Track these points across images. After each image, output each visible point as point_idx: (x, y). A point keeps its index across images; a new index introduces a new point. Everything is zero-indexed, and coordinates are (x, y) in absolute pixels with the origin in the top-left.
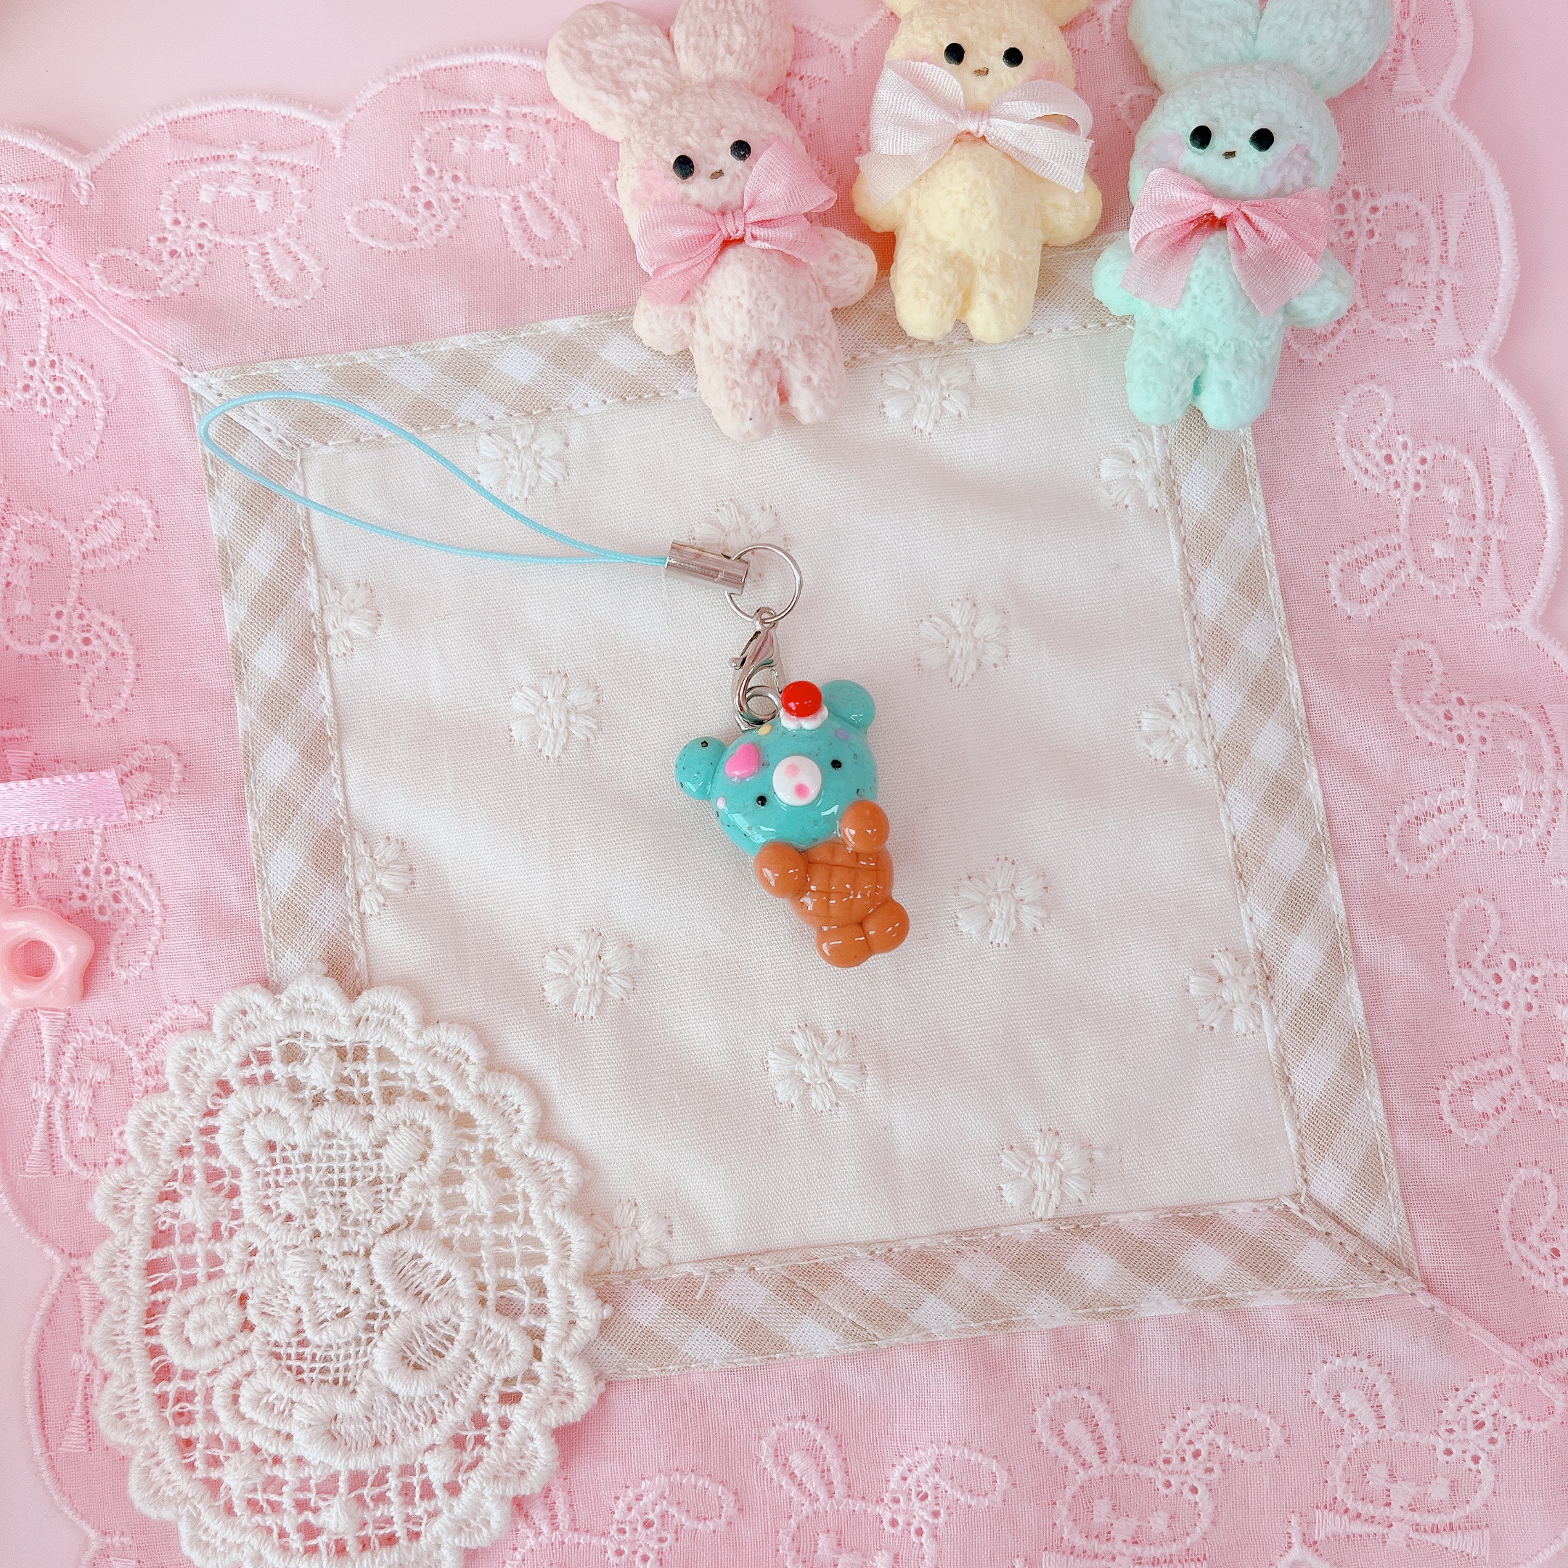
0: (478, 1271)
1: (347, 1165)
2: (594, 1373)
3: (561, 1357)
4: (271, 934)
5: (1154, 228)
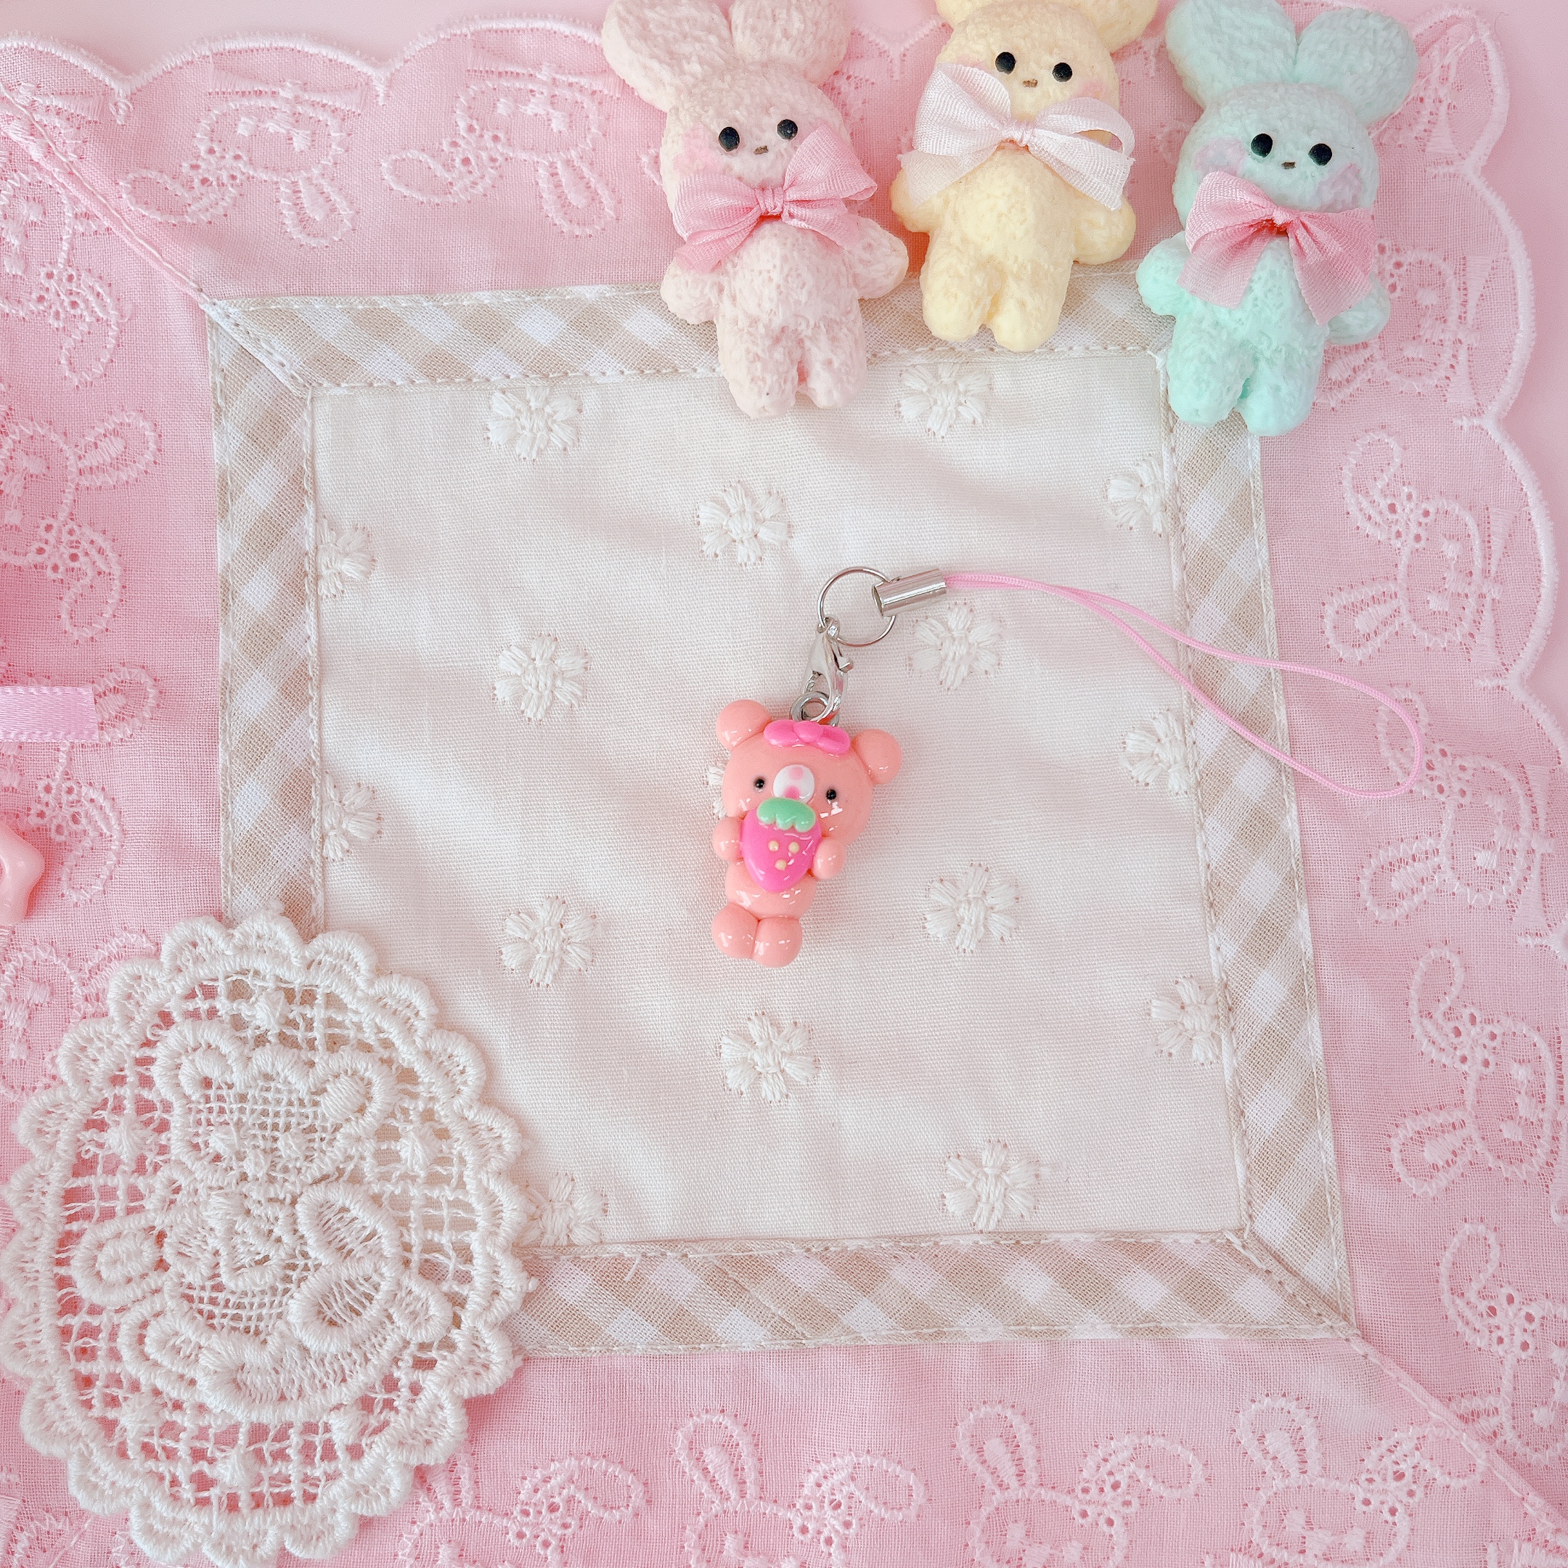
0: (405, 1232)
1: (282, 1109)
2: (513, 1347)
3: (480, 1326)
4: (230, 869)
5: (1214, 228)
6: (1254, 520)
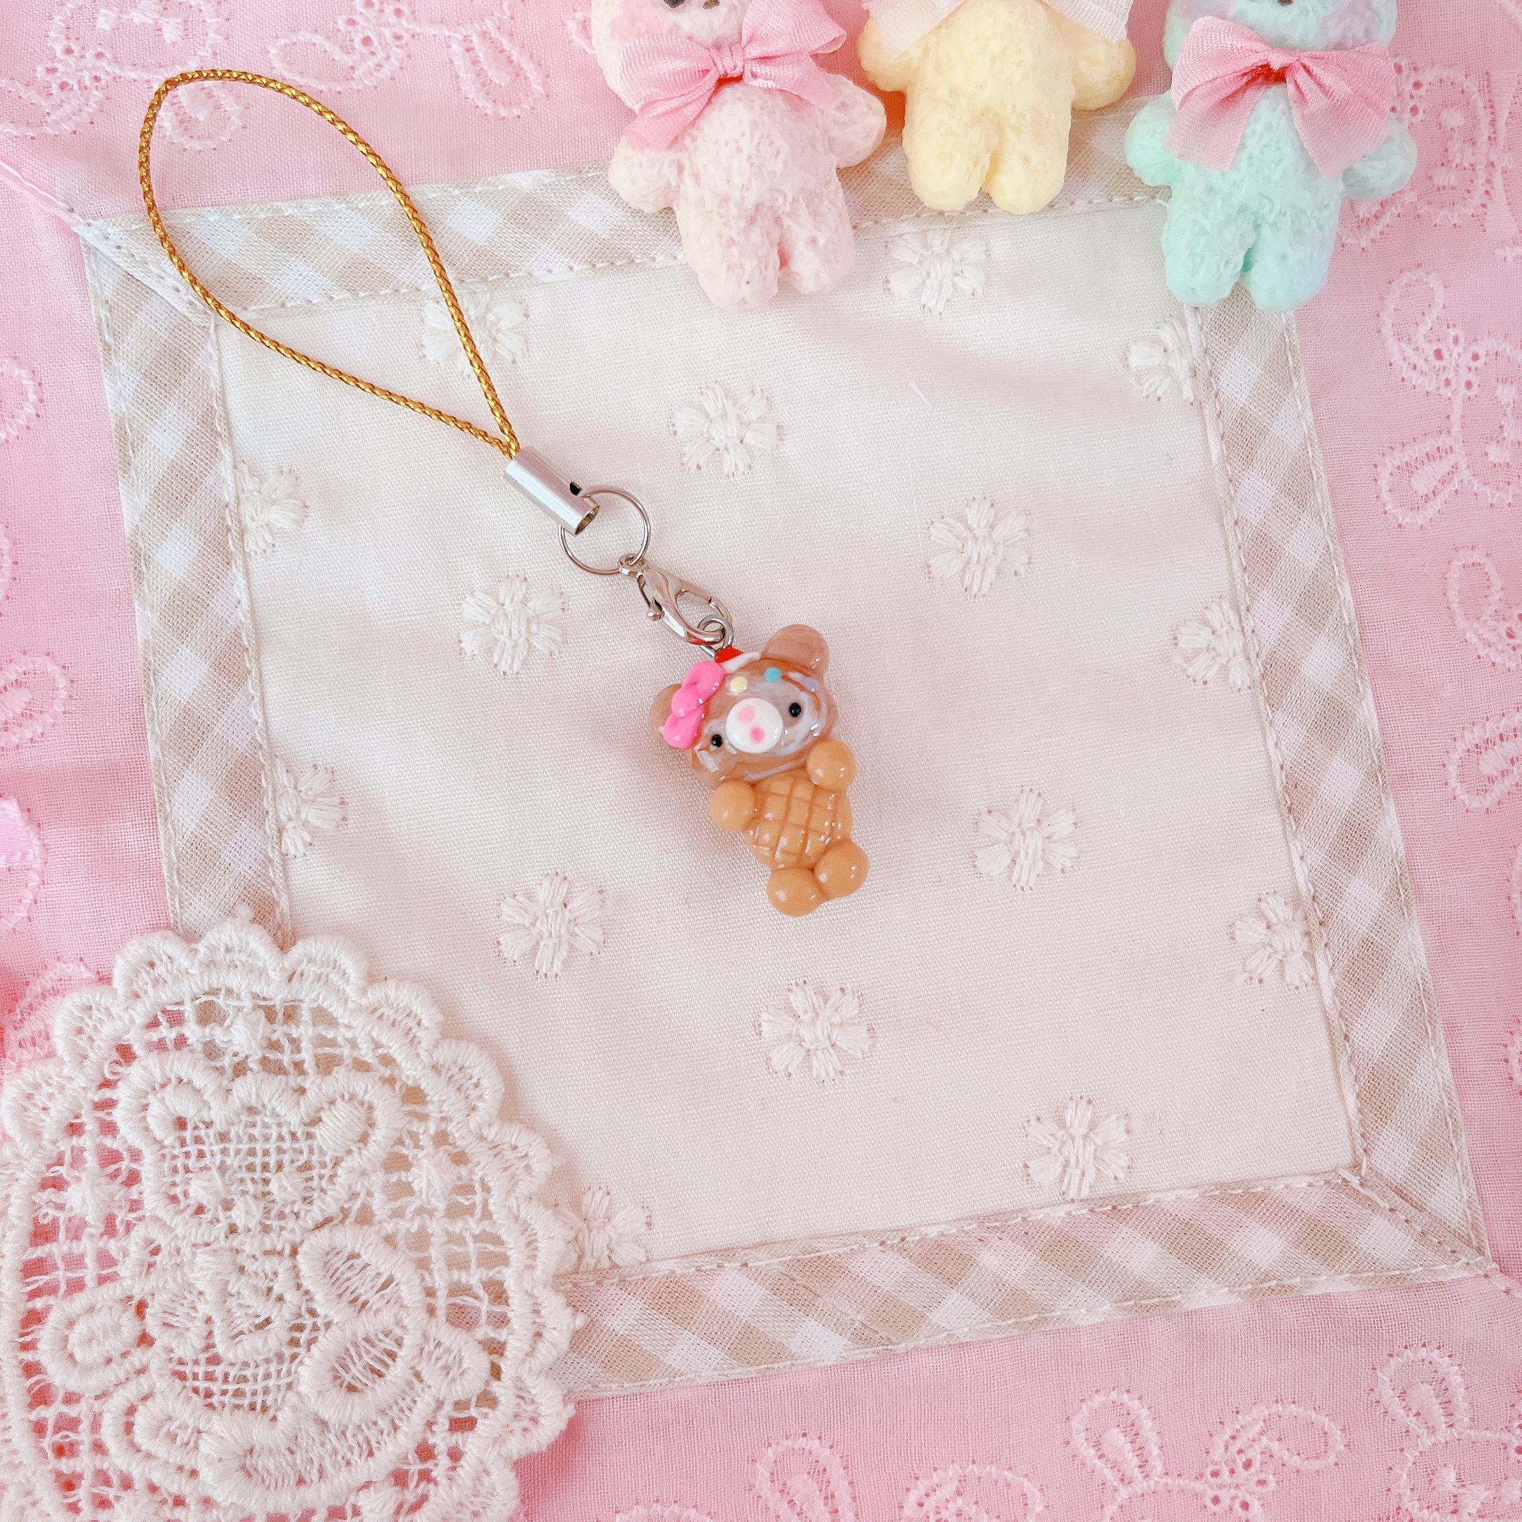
0: (427, 1275)
1: (272, 1146)
2: (562, 1390)
3: (524, 1375)
5: (1202, 81)
6: (1293, 379)
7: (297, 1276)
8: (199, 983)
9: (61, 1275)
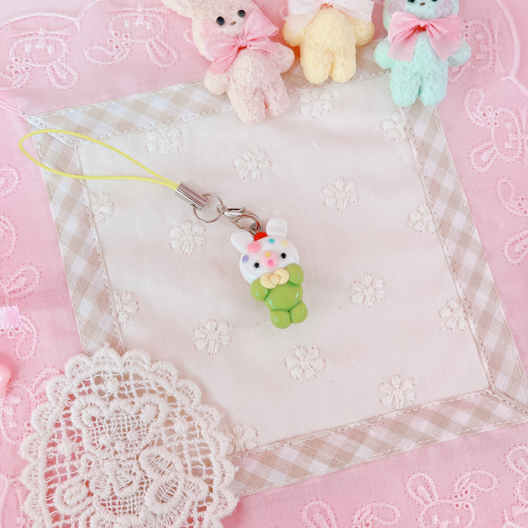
0: (183, 459)
1: (125, 423)
2: (235, 494)
3: (221, 490)
4: (83, 335)
5: (398, 33)
6: (438, 128)
7: (140, 466)
8: (94, 370)
9: (58, 475)
